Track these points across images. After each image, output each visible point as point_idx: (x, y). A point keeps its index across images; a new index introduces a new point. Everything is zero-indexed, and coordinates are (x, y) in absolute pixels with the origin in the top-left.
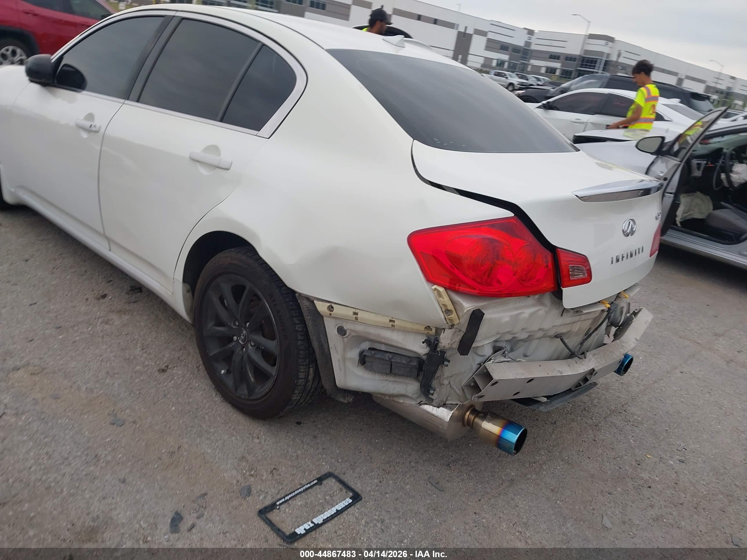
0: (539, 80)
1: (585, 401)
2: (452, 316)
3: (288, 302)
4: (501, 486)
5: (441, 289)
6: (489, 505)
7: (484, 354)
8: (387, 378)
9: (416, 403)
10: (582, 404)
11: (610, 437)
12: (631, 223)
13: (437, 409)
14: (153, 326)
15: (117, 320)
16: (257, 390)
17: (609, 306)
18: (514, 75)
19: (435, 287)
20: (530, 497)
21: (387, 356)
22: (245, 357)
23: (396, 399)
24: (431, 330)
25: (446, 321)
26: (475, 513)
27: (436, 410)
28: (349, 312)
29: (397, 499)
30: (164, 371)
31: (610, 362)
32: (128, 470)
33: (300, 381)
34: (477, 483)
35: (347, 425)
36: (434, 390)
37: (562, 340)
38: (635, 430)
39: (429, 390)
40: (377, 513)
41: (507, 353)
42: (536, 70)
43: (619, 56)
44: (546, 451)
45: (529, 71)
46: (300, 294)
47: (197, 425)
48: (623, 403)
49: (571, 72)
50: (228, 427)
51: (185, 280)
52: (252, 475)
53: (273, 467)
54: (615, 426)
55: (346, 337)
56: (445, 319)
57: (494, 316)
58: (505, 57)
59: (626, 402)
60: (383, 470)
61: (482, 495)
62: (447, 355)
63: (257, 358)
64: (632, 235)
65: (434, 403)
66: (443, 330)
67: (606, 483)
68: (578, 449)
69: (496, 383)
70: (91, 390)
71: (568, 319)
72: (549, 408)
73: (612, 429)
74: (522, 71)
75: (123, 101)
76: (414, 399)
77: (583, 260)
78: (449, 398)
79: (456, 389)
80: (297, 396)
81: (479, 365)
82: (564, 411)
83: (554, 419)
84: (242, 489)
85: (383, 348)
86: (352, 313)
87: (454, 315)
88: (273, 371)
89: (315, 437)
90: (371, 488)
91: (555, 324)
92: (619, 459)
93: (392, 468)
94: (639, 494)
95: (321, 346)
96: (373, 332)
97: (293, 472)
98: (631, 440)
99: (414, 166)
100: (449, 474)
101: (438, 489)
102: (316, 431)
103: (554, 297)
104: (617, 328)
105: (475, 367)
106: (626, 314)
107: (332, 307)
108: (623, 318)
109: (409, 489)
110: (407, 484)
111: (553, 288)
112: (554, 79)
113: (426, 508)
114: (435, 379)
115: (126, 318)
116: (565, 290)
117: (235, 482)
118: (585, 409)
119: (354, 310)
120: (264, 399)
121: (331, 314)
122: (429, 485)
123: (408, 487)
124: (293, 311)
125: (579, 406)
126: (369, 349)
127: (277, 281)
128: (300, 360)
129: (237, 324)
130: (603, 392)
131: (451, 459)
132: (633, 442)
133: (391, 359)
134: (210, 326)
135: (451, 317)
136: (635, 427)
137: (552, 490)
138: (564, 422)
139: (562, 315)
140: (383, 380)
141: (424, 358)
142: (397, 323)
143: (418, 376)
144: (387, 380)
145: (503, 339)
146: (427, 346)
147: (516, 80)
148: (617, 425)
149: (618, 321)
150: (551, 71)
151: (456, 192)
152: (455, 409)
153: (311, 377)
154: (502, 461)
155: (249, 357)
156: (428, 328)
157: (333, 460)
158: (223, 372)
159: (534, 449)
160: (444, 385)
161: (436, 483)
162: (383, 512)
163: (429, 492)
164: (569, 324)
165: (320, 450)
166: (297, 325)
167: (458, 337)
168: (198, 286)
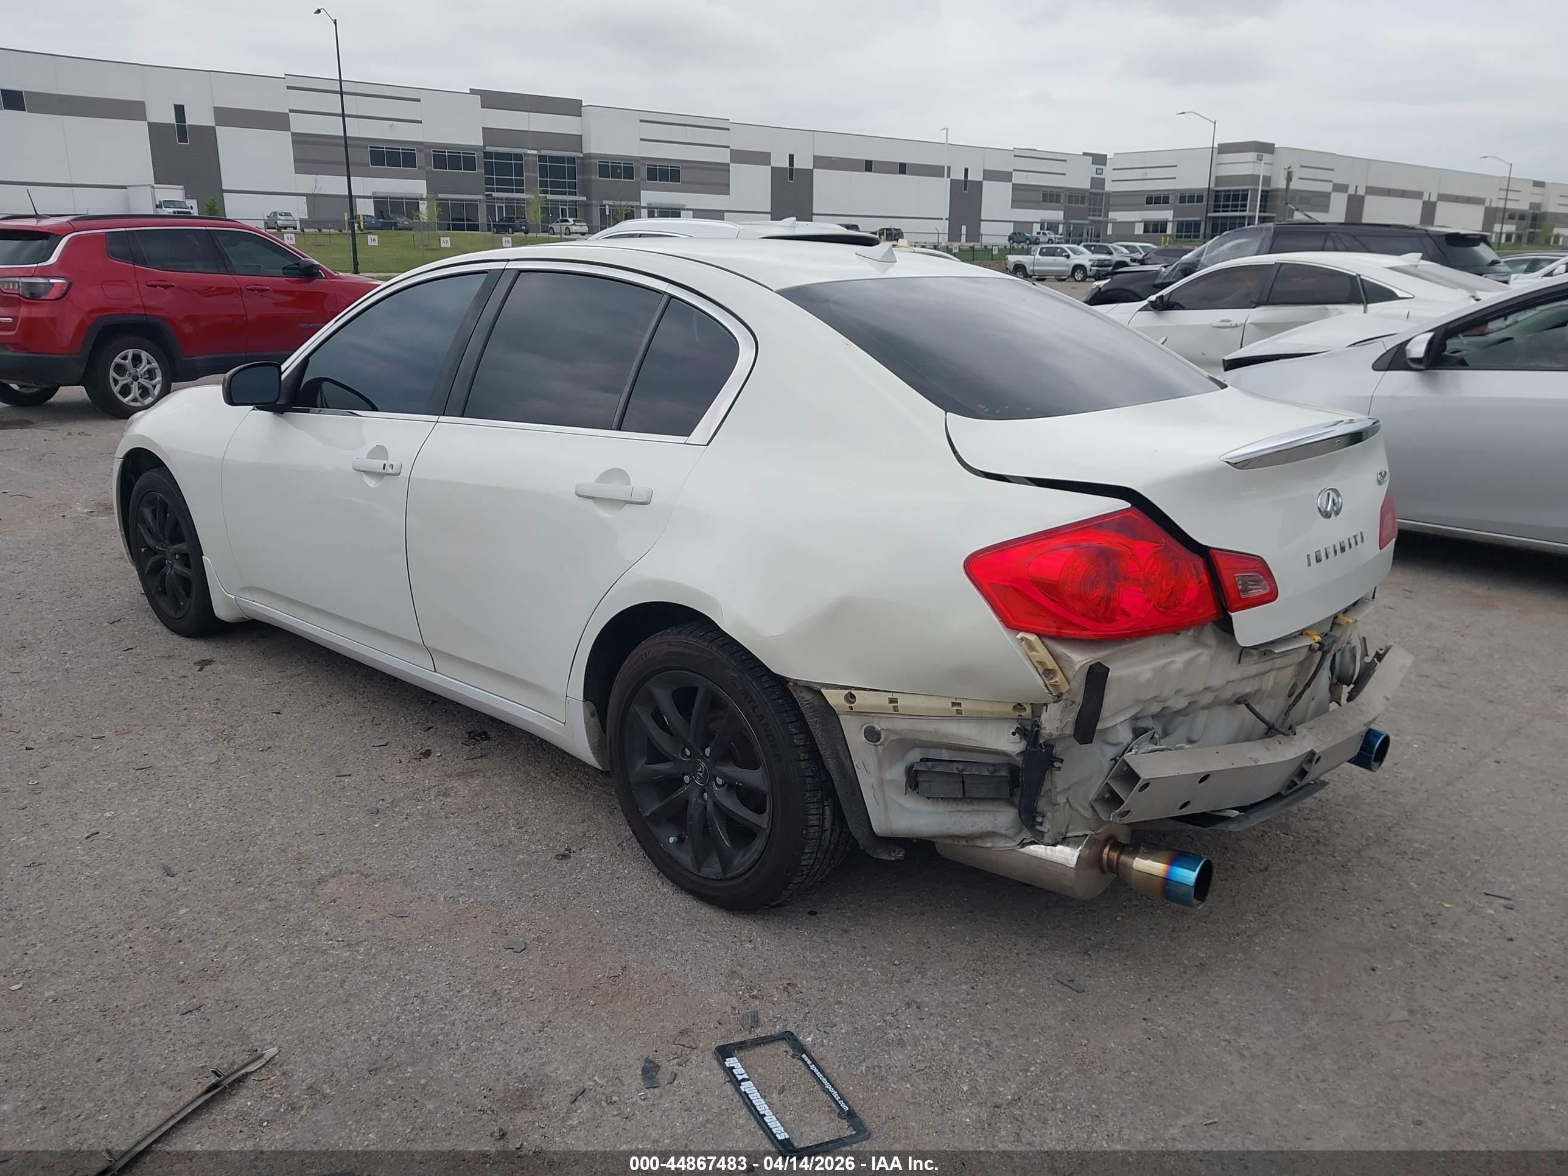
0: (1133, 250)
1: (1317, 829)
2: (1057, 679)
3: (774, 700)
4: (1183, 975)
5: (1032, 637)
6: (1168, 1005)
7: (1119, 740)
8: (960, 808)
9: (1014, 844)
10: (1310, 834)
11: (1371, 881)
12: (1332, 494)
13: (1053, 848)
14: (527, 789)
15: (462, 789)
16: (735, 863)
17: (1318, 638)
18: (1081, 248)
19: (1021, 635)
20: (1238, 988)
21: (954, 768)
22: (710, 806)
23: (979, 843)
24: (1025, 709)
25: (1048, 690)
26: (1145, 1019)
27: (1052, 850)
28: (883, 700)
29: (1006, 1010)
30: (564, 856)
31: (1341, 738)
32: (551, 1009)
33: (812, 830)
34: (1141, 975)
35: (896, 909)
36: (1043, 817)
37: (1248, 706)
38: (1417, 867)
39: (1035, 817)
40: (976, 1033)
41: (1157, 736)
42: (1125, 232)
43: (1289, 178)
44: (1256, 915)
45: (1109, 235)
46: (796, 682)
47: (644, 933)
48: (1390, 825)
49: (1197, 225)
50: (696, 930)
51: (586, 698)
52: (754, 997)
53: (786, 982)
54: (1378, 863)
55: (880, 745)
56: (1046, 686)
57: (1124, 672)
58: (1058, 215)
59: (1395, 822)
60: (974, 970)
61: (1153, 992)
62: (1057, 751)
63: (731, 803)
64: (1337, 513)
65: (1047, 840)
66: (1045, 707)
67: (1373, 954)
68: (1314, 907)
69: (1146, 785)
70: (453, 900)
71: (1251, 667)
72: (1246, 825)
73: (1373, 869)
74: (1096, 239)
75: (435, 418)
76: (1010, 838)
77: (1258, 567)
78: (1071, 827)
79: (1080, 809)
80: (809, 858)
81: (1113, 761)
82: (1280, 848)
83: (1264, 863)
84: (743, 1018)
85: (945, 755)
86: (887, 701)
87: (1059, 678)
88: (762, 821)
89: (846, 931)
90: (959, 999)
91: (1232, 678)
92: (1391, 915)
93: (988, 965)
94: (1436, 967)
95: (841, 766)
96: (928, 729)
97: (820, 987)
98: (1412, 883)
99: (955, 452)
100: (1089, 966)
101: (1074, 990)
102: (844, 922)
103: (1219, 631)
104: (1352, 686)
105: (1107, 765)
106: (1362, 658)
107: (853, 696)
108: (1358, 665)
109: (1024, 993)
110: (1020, 987)
111: (1216, 614)
112: (1165, 244)
113: (1059, 1018)
114: (1041, 796)
115: (477, 781)
116: (1236, 617)
117: (729, 1009)
118: (1318, 842)
119: (890, 695)
120: (751, 872)
121: (851, 708)
122: (1058, 986)
123: (1021, 991)
124: (785, 715)
125: (1307, 837)
126: (921, 760)
127: (752, 668)
128: (808, 794)
129: (688, 752)
130: (1349, 810)
131: (1089, 942)
132: (1416, 886)
133: (962, 771)
134: (640, 766)
135: (1056, 682)
136: (1417, 861)
137: (1275, 973)
138: (1283, 865)
139: (1239, 662)
140: (953, 811)
141: (1019, 760)
142: (965, 706)
143: (1011, 795)
144: (959, 811)
145: (1146, 714)
146: (1021, 738)
147: (1086, 258)
148: (1382, 862)
149: (1350, 674)
150: (1155, 228)
151: (1030, 482)
152: (1084, 843)
153: (827, 824)
154: (1179, 937)
155: (717, 805)
156: (1019, 706)
157: (884, 963)
158: (672, 840)
159: (1234, 915)
160: (1058, 804)
161: (1070, 981)
162: (986, 1031)
163: (1059, 995)
164: (1255, 676)
165: (860, 949)
166: (795, 736)
167: (1072, 715)
168: (613, 701)
